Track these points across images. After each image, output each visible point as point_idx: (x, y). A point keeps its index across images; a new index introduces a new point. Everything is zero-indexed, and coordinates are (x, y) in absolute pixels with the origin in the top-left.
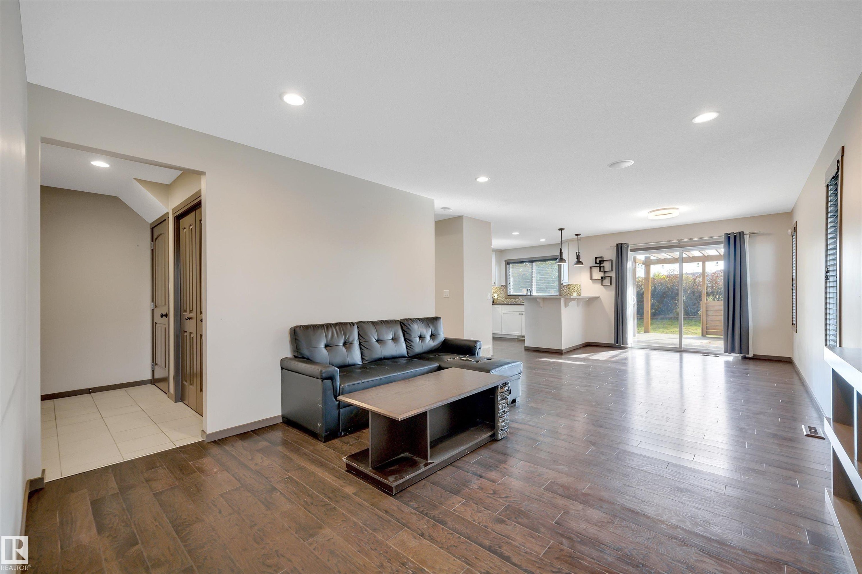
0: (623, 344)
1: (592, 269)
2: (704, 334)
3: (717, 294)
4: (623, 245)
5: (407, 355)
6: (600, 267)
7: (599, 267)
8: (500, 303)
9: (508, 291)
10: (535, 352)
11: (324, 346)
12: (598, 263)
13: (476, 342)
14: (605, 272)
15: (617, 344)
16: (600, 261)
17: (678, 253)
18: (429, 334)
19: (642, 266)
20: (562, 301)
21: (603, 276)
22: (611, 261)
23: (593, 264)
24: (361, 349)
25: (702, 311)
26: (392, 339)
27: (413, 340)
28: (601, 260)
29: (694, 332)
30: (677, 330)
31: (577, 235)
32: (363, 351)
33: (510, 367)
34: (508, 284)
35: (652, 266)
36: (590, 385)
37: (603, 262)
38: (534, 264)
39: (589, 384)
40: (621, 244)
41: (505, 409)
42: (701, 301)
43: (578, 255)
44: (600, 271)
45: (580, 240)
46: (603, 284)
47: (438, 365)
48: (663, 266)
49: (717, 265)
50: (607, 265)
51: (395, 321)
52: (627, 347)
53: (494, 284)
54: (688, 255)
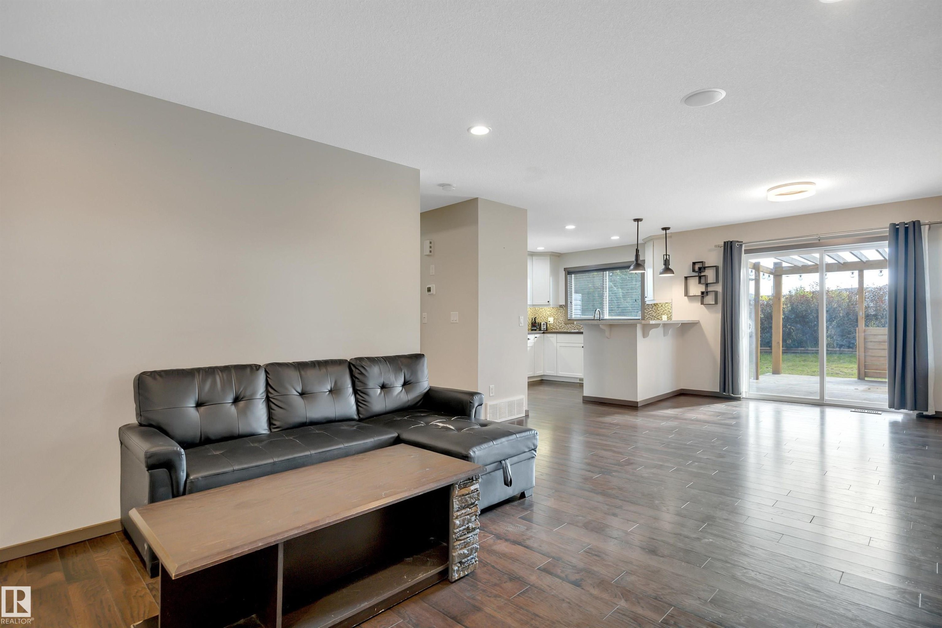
0: (733, 394)
1: (688, 281)
2: (862, 376)
3: (882, 318)
4: (733, 244)
5: (356, 417)
6: (700, 277)
7: (697, 278)
8: (557, 331)
9: (569, 314)
10: (598, 404)
11: (194, 405)
12: (697, 272)
13: (473, 394)
14: (707, 285)
15: (724, 393)
16: (700, 269)
17: (817, 255)
18: (401, 381)
19: (769, 276)
20: (637, 328)
21: (704, 290)
22: (717, 268)
23: (688, 271)
24: (269, 409)
25: (860, 341)
26: (331, 391)
27: (371, 392)
28: (701, 266)
29: (847, 371)
30: (817, 369)
31: (665, 229)
32: (272, 411)
33: (511, 440)
34: (569, 303)
35: (784, 277)
36: (661, 465)
37: (705, 269)
38: (606, 274)
39: (661, 463)
40: (731, 242)
41: (470, 524)
42: (858, 327)
43: (666, 258)
44: (700, 282)
45: (671, 237)
46: (704, 303)
47: (395, 435)
48: (801, 276)
49: (881, 274)
50: (710, 274)
51: (340, 362)
52: (740, 398)
53: (547, 303)
54: (837, 261)
